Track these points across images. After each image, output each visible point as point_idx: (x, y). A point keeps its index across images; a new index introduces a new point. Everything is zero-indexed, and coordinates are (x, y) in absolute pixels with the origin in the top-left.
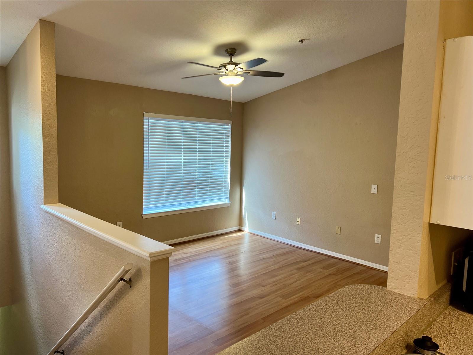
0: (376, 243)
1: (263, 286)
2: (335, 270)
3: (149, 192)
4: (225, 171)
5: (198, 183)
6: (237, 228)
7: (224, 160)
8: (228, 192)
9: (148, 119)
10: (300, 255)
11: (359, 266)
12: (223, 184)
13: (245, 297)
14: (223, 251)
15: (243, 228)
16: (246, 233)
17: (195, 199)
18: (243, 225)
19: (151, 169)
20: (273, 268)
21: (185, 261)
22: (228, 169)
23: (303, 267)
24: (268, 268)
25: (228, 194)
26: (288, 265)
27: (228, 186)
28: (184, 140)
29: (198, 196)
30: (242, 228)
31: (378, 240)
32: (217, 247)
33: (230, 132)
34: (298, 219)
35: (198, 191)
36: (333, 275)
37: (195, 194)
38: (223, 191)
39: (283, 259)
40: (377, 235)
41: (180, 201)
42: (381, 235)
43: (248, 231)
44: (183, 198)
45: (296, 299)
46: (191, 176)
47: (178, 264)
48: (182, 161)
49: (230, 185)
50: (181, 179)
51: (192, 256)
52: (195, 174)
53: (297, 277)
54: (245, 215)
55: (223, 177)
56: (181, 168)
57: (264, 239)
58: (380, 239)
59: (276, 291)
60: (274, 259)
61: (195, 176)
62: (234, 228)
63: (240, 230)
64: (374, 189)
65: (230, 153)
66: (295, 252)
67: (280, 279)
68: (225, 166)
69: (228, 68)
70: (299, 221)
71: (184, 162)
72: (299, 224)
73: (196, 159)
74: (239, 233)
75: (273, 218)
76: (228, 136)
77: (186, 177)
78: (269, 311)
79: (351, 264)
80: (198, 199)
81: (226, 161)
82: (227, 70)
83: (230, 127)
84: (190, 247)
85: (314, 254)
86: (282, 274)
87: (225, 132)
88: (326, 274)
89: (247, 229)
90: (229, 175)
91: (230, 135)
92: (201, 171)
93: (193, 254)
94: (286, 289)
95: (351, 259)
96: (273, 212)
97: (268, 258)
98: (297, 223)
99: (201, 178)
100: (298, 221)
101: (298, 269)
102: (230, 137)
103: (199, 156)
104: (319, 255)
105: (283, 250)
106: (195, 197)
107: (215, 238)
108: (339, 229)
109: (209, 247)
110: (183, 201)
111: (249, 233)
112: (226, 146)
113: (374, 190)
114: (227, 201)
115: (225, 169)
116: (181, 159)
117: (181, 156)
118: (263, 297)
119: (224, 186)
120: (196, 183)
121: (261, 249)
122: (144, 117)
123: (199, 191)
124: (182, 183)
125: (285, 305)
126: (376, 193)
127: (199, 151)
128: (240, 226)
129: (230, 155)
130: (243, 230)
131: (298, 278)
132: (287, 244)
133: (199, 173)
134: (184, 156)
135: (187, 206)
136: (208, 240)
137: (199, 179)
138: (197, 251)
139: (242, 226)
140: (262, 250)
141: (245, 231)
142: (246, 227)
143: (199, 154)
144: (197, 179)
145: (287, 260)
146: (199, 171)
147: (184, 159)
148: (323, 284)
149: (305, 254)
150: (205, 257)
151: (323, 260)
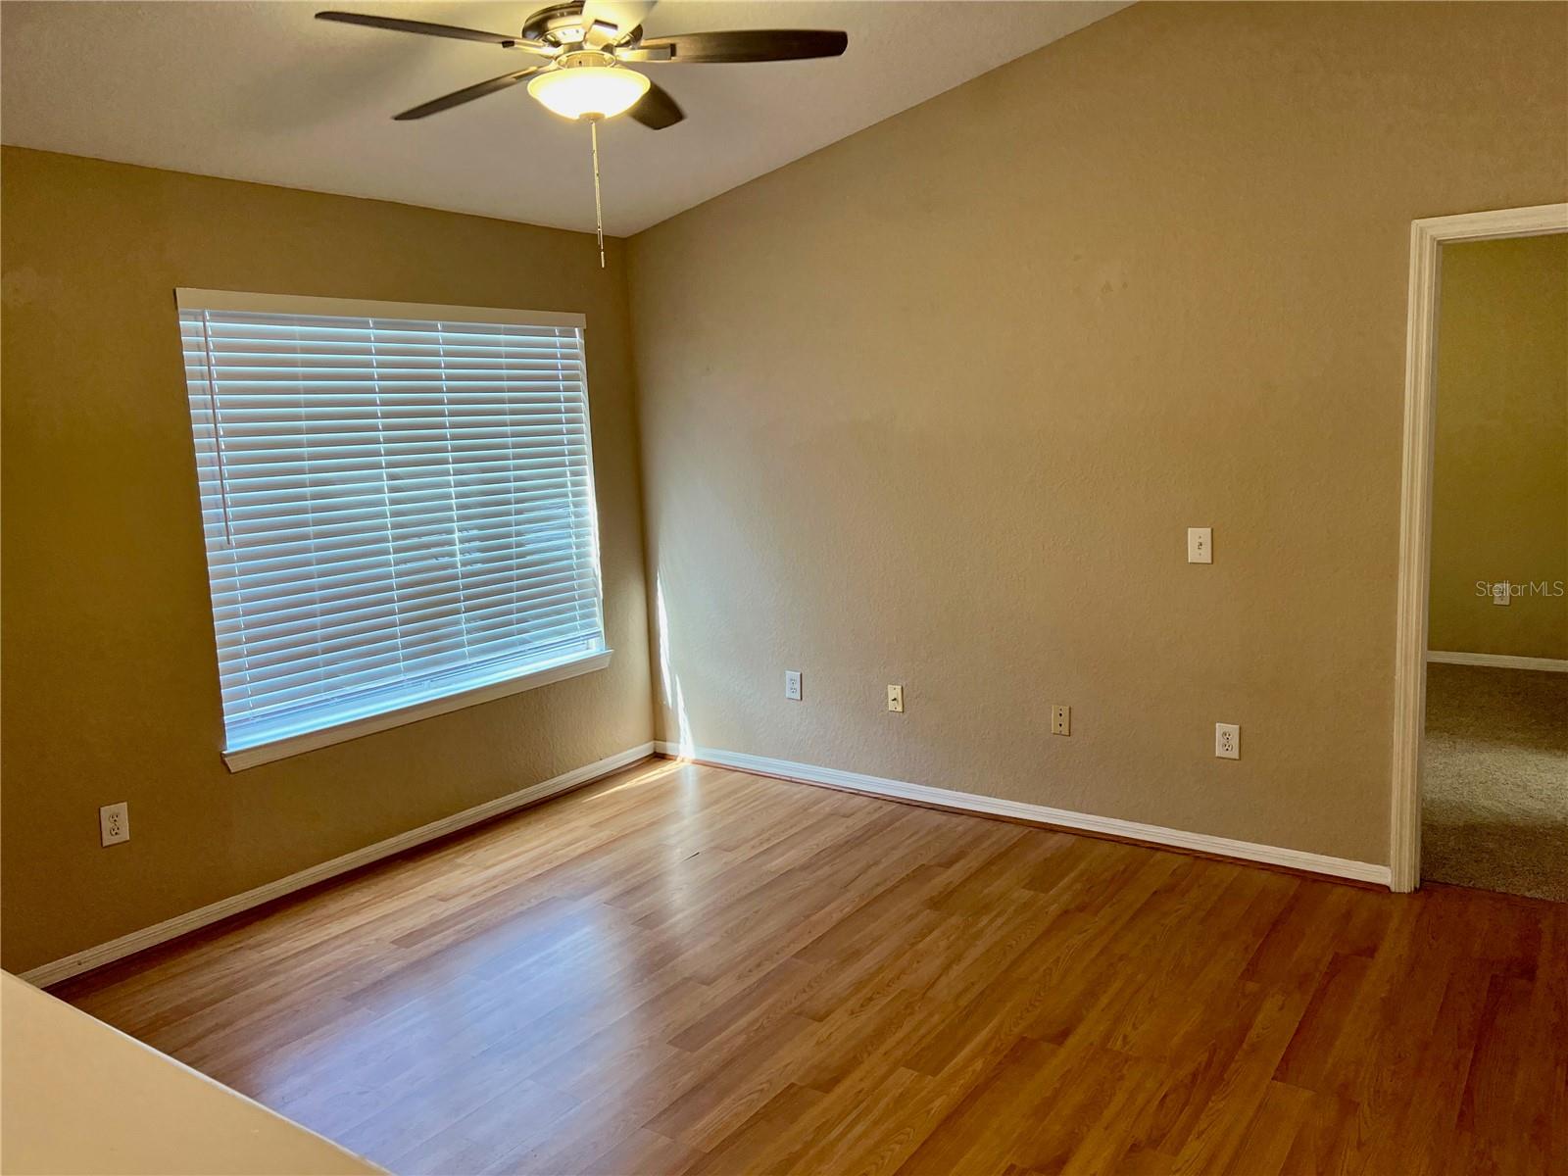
0: (1218, 757)
1: (821, 1018)
2: (1078, 886)
3: (245, 648)
4: (577, 527)
5: (466, 587)
6: (644, 749)
7: (569, 478)
8: (596, 609)
9: (201, 318)
10: (921, 834)
11: (1159, 855)
12: (571, 578)
13: (755, 1096)
14: (604, 861)
15: (670, 748)
16: (683, 764)
17: (463, 656)
18: (670, 734)
19: (240, 545)
20: (835, 911)
21: (446, 937)
22: (586, 517)
23: (952, 892)
24: (814, 918)
25: (599, 620)
26: (891, 890)
27: (596, 586)
28: (384, 403)
29: (470, 643)
30: (665, 748)
31: (1226, 747)
32: (580, 848)
33: (581, 363)
34: (894, 691)
35: (468, 621)
36: (1082, 908)
37: (459, 633)
38: (573, 609)
39: (858, 866)
40: (1220, 728)
41: (397, 672)
42: (1237, 727)
43: (694, 757)
44: (406, 658)
45: (978, 1065)
46: (434, 561)
47: (415, 958)
48: (386, 496)
49: (603, 579)
50: (389, 577)
51: (478, 905)
52: (447, 548)
53: (943, 944)
54: (674, 695)
55: (568, 551)
56: (384, 528)
57: (763, 782)
58: (1235, 742)
59: (880, 1034)
60: (827, 870)
61: (446, 559)
62: (634, 749)
63: (659, 757)
64: (1198, 544)
65: (588, 448)
66: (897, 824)
67: (881, 969)
68: (576, 505)
69: (559, 35)
70: (900, 699)
71: (393, 502)
72: (900, 709)
73: (448, 485)
74: (658, 771)
75: (788, 694)
76: (575, 378)
77: (409, 565)
78: (883, 1158)
79: (1125, 850)
80: (472, 655)
81: (574, 484)
82: (556, 44)
83: (578, 339)
84: (460, 866)
85: (972, 821)
86: (877, 940)
87: (559, 362)
88: (1054, 909)
89: (686, 748)
90: (593, 543)
91: (582, 373)
92: (475, 532)
93: (479, 899)
94: (918, 1017)
95: (1121, 828)
96: (788, 672)
97: (804, 868)
98: (892, 706)
99: (479, 565)
100: (895, 699)
101: (934, 904)
102: (583, 384)
103: (457, 473)
104: (991, 823)
105: (850, 822)
106: (461, 645)
107: (559, 808)
108: (1065, 713)
109: (545, 854)
110: (409, 669)
111: (696, 762)
112: (569, 422)
113: (1200, 551)
114: (595, 647)
115: (577, 515)
116: (379, 491)
117: (379, 478)
118: (835, 1081)
119: (580, 589)
120: (456, 589)
121: (763, 831)
122: (180, 309)
123: (474, 619)
124: (395, 594)
125: (940, 1105)
126: (1210, 561)
127: (455, 449)
128: (655, 739)
129: (588, 458)
130: (669, 752)
131: (949, 948)
132: (857, 793)
133: (467, 545)
134: (392, 477)
135: (426, 690)
136: (533, 818)
137: (469, 567)
138: (495, 877)
139: (665, 741)
140: (765, 836)
141: (679, 759)
142: (682, 740)
143: (456, 461)
144: (460, 570)
145: (881, 867)
146: (465, 533)
147: (393, 490)
148: (1057, 961)
149: (938, 827)
150: (534, 902)
151: (1015, 845)
